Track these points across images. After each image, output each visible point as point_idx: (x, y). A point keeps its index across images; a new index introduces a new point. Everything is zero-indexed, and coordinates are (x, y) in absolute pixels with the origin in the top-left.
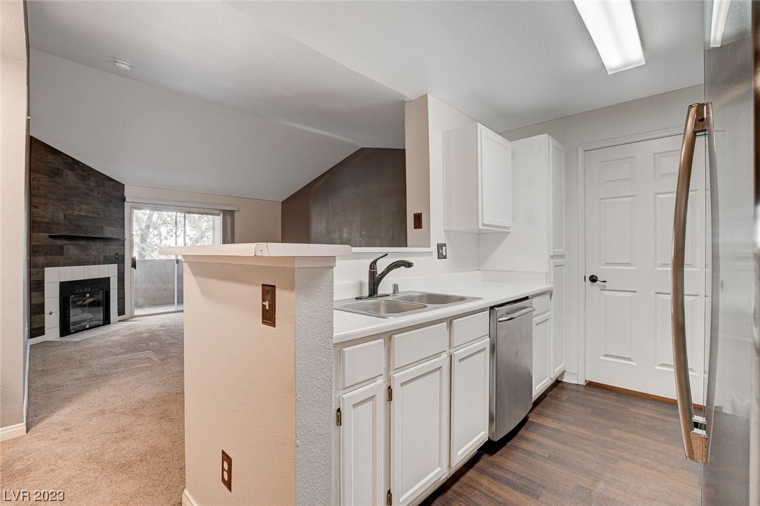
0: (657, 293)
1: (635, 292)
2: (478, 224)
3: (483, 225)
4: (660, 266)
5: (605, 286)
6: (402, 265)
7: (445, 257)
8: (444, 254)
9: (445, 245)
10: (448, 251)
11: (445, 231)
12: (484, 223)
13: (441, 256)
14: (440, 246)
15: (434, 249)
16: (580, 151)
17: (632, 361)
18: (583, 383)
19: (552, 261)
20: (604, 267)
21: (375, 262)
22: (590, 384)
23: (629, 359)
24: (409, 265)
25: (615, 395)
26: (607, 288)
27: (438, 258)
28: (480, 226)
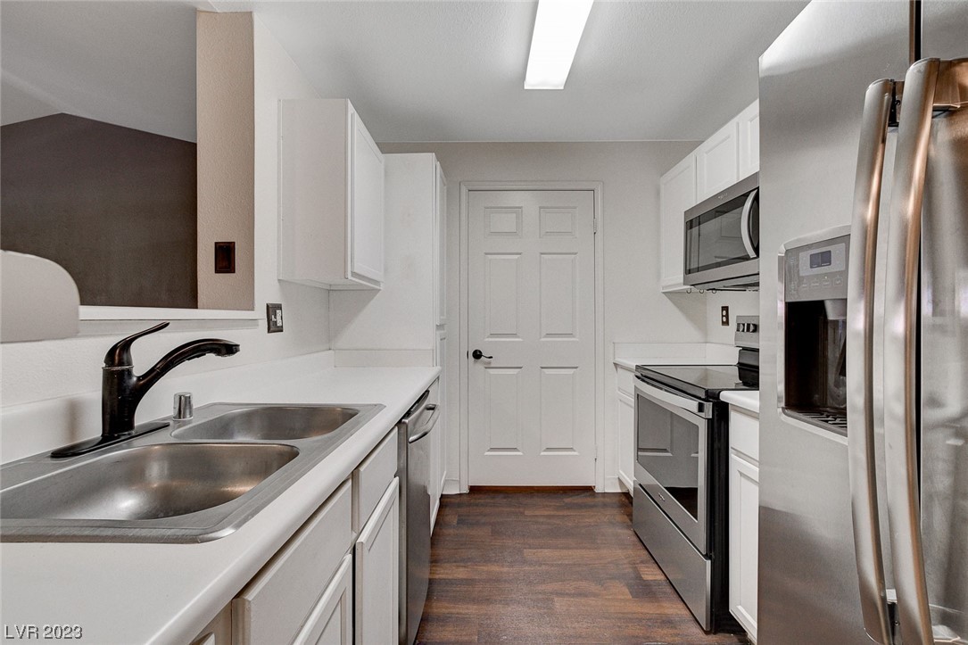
0: (542, 368)
1: (521, 368)
2: (345, 272)
3: (354, 274)
4: (545, 337)
5: (490, 363)
6: (211, 351)
7: (280, 330)
8: (279, 324)
9: (279, 307)
10: (282, 318)
11: (279, 280)
12: (355, 271)
13: (273, 328)
14: (272, 310)
15: (260, 313)
16: (464, 190)
17: (518, 451)
18: (465, 490)
19: (438, 332)
20: (490, 339)
21: (125, 345)
22: (474, 490)
23: (515, 449)
24: (228, 349)
25: (505, 498)
26: (492, 366)
27: (269, 331)
28: (350, 277)
